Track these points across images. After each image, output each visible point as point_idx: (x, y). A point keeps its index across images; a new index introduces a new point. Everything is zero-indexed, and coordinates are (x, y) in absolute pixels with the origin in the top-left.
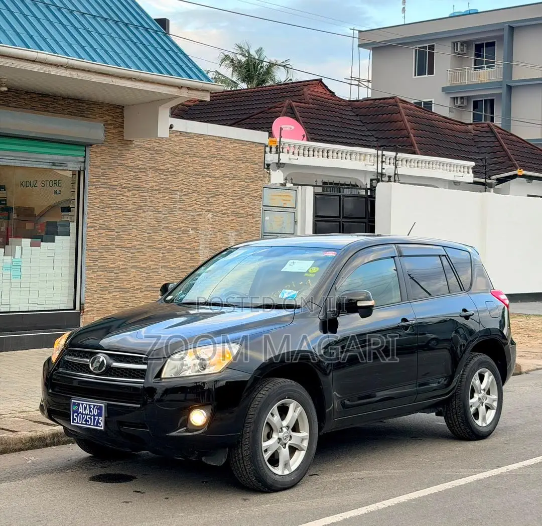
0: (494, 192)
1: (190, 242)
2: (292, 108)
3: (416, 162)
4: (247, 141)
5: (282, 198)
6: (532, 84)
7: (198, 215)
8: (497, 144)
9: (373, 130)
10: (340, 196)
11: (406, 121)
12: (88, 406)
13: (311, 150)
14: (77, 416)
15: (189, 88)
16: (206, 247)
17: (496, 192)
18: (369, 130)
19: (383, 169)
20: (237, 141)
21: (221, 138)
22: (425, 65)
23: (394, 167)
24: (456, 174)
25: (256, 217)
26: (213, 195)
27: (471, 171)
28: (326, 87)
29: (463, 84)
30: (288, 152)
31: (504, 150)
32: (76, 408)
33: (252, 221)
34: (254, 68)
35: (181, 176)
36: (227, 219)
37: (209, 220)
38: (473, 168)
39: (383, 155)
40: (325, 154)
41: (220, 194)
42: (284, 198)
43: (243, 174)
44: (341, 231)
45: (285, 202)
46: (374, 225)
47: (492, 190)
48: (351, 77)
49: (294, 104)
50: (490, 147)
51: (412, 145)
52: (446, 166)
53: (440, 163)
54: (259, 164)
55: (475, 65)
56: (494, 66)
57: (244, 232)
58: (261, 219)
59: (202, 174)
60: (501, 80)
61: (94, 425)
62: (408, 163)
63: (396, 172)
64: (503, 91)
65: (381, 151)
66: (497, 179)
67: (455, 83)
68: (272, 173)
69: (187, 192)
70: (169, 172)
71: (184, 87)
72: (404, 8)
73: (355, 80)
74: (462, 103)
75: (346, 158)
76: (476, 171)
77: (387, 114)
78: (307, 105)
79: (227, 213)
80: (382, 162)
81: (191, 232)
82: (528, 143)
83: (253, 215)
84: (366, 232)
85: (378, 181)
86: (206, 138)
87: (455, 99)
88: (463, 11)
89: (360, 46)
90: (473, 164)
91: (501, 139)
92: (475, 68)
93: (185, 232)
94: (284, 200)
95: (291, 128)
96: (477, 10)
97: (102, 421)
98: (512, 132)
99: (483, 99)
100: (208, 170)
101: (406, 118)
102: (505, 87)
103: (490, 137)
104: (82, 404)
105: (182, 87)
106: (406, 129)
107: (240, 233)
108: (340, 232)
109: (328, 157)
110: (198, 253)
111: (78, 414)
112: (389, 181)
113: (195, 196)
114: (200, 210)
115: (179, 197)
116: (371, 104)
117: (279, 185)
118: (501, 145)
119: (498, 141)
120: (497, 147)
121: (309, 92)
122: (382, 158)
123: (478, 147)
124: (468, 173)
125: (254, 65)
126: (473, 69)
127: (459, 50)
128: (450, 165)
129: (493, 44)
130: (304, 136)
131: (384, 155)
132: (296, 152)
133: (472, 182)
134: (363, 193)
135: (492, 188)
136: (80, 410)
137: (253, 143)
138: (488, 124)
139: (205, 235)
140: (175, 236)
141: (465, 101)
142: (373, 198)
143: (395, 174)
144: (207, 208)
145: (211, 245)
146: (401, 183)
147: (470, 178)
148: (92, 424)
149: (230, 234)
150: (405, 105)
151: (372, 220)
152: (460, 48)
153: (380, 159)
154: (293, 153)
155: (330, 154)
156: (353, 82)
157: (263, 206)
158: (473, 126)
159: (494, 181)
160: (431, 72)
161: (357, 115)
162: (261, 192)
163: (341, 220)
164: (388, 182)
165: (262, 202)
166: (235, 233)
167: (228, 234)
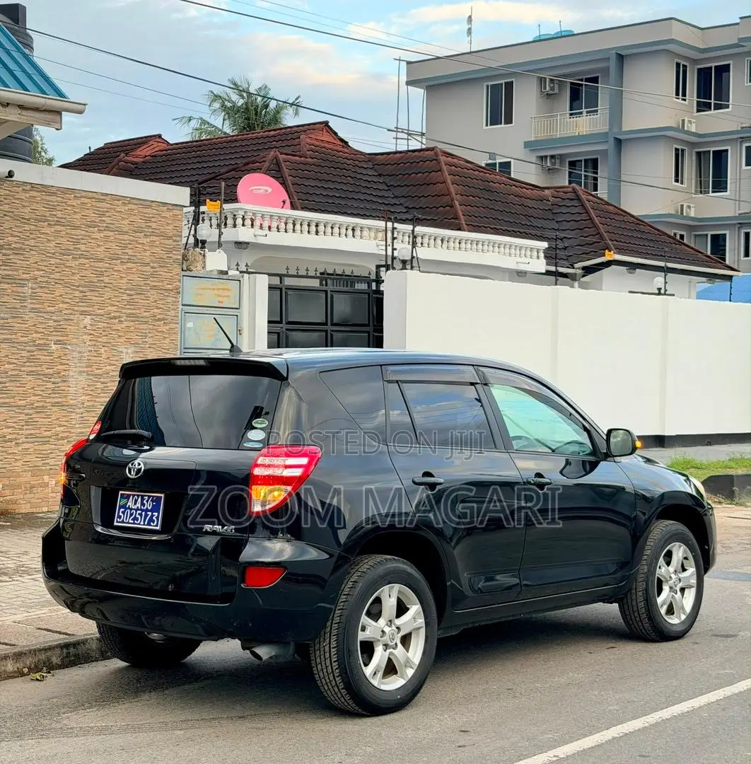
0: (579, 287)
1: (51, 364)
2: (278, 164)
3: (458, 241)
4: (153, 202)
5: (216, 292)
6: (651, 137)
7: (67, 320)
8: (584, 216)
9: (403, 196)
10: (326, 292)
11: (450, 183)
13: (290, 221)
15: (21, 107)
16: (81, 372)
17: (584, 286)
18: (396, 197)
19: (394, 249)
20: (136, 202)
21: (107, 195)
22: (500, 110)
23: (410, 247)
24: (519, 260)
25: (170, 323)
26: (92, 287)
27: (542, 255)
28: (335, 134)
29: (554, 137)
30: (252, 225)
31: (595, 226)
33: (164, 329)
34: (256, 114)
35: (34, 257)
36: (119, 327)
37: (85, 327)
38: (546, 251)
39: (394, 228)
40: (313, 228)
41: (105, 287)
42: (220, 292)
43: (147, 254)
44: (329, 344)
45: (221, 299)
46: (382, 337)
47: (576, 284)
48: (397, 128)
49: (282, 157)
50: (575, 221)
51: (456, 218)
52: (504, 248)
53: (494, 243)
54: (174, 238)
55: (571, 110)
56: (597, 111)
57: (150, 347)
58: (178, 326)
59: (73, 254)
60: (607, 131)
62: (445, 243)
63: (415, 255)
64: (610, 146)
65: (391, 223)
66: (584, 268)
67: (542, 136)
68: (209, 254)
69: (46, 282)
70: (12, 249)
71: (13, 105)
72: (470, 29)
73: (402, 132)
74: (554, 164)
75: (346, 235)
76: (550, 256)
77: (423, 173)
78: (303, 159)
79: (119, 317)
80: (394, 239)
81: (54, 347)
82: (651, 226)
83: (164, 319)
84: (369, 347)
85: (388, 267)
86: (78, 195)
87: (542, 158)
88: (553, 33)
89: (408, 83)
90: (545, 245)
91: (591, 211)
92: (571, 114)
93: (42, 347)
94: (220, 296)
95: (267, 191)
96: (572, 31)
98: (622, 207)
99: (583, 158)
100: (83, 247)
101: (449, 179)
102: (612, 141)
103: (576, 207)
105: (8, 104)
106: (449, 194)
107: (142, 348)
108: (327, 346)
109: (317, 233)
110: (65, 381)
112: (404, 268)
113: (60, 290)
114: (70, 312)
115: (30, 291)
116: (402, 158)
117: (216, 273)
118: (591, 219)
119: (587, 213)
120: (585, 220)
121: (308, 140)
122: (393, 234)
123: (557, 222)
124: (538, 257)
125: (256, 110)
126: (568, 115)
127: (548, 88)
128: (511, 246)
129: (595, 80)
130: (284, 202)
131: (396, 228)
132: (266, 224)
133: (544, 271)
134: (363, 286)
135: (576, 280)
137: (165, 204)
138: (574, 189)
139: (80, 352)
140: (24, 354)
141: (558, 161)
142: (380, 294)
143: (413, 257)
144: (82, 309)
145: (89, 369)
146: (423, 272)
147: (541, 265)
149: (124, 350)
150: (450, 159)
151: (379, 328)
152: (549, 86)
153: (389, 234)
154: (261, 227)
155: (321, 228)
156: (400, 135)
157: (183, 305)
158: (551, 190)
159: (579, 272)
160: (509, 120)
161: (380, 175)
162: (178, 283)
163: (329, 328)
164: (402, 269)
165: (180, 300)
166: (133, 349)
167: (121, 350)
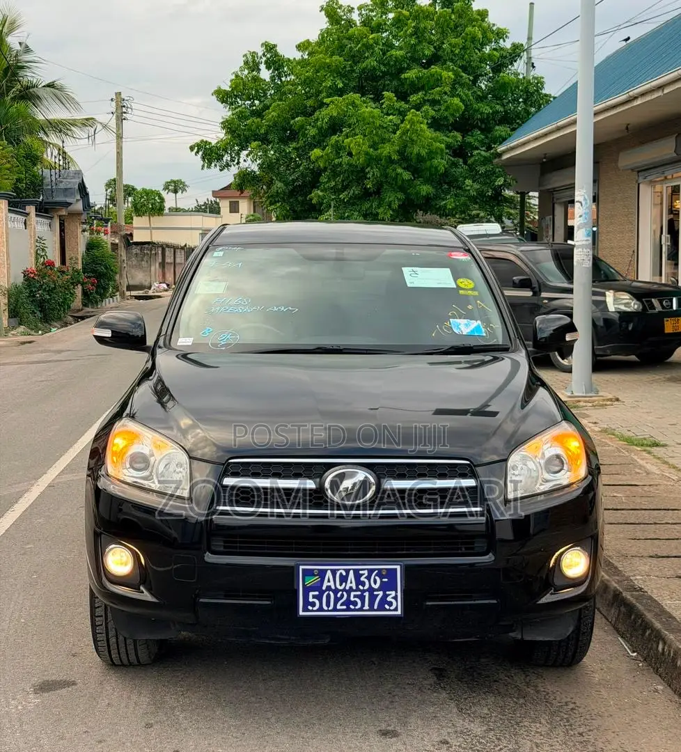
12: (351, 572)
14: (319, 598)
32: (311, 581)
61: (371, 609)
97: (395, 598)
104: (334, 572)
111: (322, 592)
136: (326, 584)
148: (366, 607)
